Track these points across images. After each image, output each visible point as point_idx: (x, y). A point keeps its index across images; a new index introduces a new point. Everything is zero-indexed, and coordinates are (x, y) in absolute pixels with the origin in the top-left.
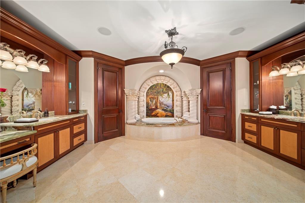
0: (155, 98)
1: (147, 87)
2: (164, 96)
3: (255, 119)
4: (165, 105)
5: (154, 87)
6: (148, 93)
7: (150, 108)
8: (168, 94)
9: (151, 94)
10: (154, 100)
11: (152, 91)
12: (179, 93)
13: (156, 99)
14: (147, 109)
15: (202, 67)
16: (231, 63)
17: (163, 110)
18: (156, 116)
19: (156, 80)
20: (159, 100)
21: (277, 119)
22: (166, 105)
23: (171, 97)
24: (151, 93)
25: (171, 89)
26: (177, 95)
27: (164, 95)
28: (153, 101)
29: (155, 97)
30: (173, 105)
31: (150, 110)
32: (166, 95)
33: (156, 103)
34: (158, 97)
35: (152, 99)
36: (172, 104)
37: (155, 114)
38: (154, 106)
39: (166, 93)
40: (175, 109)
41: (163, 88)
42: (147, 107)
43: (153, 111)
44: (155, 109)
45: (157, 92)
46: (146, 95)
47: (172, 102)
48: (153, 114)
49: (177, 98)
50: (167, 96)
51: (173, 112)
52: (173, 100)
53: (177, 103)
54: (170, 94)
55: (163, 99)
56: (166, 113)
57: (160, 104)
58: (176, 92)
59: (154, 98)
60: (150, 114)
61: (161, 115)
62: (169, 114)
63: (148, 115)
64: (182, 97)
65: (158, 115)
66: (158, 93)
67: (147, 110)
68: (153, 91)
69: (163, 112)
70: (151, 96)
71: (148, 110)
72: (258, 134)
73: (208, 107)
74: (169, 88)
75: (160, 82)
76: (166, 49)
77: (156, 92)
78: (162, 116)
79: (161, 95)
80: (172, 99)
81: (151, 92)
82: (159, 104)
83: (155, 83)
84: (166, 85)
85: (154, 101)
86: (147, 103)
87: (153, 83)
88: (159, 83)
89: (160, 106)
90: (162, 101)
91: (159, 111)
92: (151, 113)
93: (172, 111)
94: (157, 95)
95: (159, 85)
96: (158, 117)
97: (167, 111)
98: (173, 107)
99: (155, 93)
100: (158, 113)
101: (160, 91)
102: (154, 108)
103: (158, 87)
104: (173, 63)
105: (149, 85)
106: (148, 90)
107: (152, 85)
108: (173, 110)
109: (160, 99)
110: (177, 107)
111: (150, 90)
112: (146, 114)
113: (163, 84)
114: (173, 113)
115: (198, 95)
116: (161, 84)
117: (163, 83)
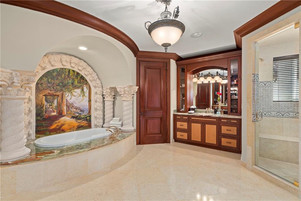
0: (58, 96)
1: (40, 71)
2: (74, 93)
3: (187, 118)
4: (76, 109)
5: (55, 74)
6: (40, 85)
7: (46, 115)
8: (83, 90)
9: (49, 87)
10: (54, 99)
11: (50, 80)
12: (99, 90)
13: (60, 98)
14: (39, 118)
15: (139, 59)
16: (167, 63)
17: (73, 117)
18: (60, 130)
19: (61, 61)
20: (65, 100)
21: (205, 116)
22: (79, 109)
23: (87, 94)
24: (49, 85)
25: (86, 83)
26: (96, 93)
27: (75, 90)
28: (53, 102)
29: (58, 93)
30: (90, 108)
31: (44, 120)
32: (79, 91)
33: (59, 105)
34: (62, 94)
35: (52, 98)
36: (88, 107)
37: (58, 126)
38: (54, 112)
39: (78, 88)
40: (93, 114)
41: (73, 79)
42: (37, 115)
43: (53, 121)
44: (56, 118)
45: (61, 84)
46: (36, 89)
47: (88, 104)
48: (53, 127)
49: (96, 97)
50: (79, 93)
51: (90, 119)
52: (90, 101)
53: (96, 105)
54: (85, 89)
55: (73, 97)
56: (79, 122)
57: (68, 107)
58: (95, 87)
59: (55, 95)
60: (45, 128)
61: (69, 127)
62: (84, 123)
63: (39, 131)
64: (104, 95)
65: (63, 128)
66: (64, 87)
67: (37, 121)
68: (53, 81)
69: (74, 120)
70: (50, 92)
71: (40, 120)
72: (189, 131)
73: (146, 109)
74: (83, 79)
75: (68, 67)
76: (174, 19)
77: (58, 84)
78: (71, 129)
79: (70, 91)
80: (88, 98)
81: (49, 83)
82: (65, 108)
83: (58, 66)
84: (78, 74)
85: (56, 101)
86: (37, 106)
87: (52, 66)
88: (65, 69)
89: (67, 111)
90: (70, 101)
91: (66, 120)
92: (48, 126)
93: (88, 118)
94: (62, 90)
95: (66, 72)
96: (63, 131)
97: (79, 119)
98: (90, 112)
99: (58, 87)
100: (63, 125)
101: (68, 83)
102: (54, 116)
103: (63, 76)
104: (169, 44)
105: (44, 69)
106: (41, 78)
107: (49, 68)
108: (90, 116)
109: (68, 98)
110: (96, 111)
111: (45, 79)
112: (36, 128)
113: (74, 71)
114: (90, 121)
115: (133, 95)
116: (69, 71)
117: (74, 69)
